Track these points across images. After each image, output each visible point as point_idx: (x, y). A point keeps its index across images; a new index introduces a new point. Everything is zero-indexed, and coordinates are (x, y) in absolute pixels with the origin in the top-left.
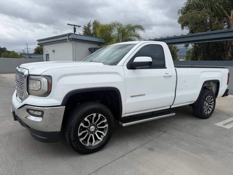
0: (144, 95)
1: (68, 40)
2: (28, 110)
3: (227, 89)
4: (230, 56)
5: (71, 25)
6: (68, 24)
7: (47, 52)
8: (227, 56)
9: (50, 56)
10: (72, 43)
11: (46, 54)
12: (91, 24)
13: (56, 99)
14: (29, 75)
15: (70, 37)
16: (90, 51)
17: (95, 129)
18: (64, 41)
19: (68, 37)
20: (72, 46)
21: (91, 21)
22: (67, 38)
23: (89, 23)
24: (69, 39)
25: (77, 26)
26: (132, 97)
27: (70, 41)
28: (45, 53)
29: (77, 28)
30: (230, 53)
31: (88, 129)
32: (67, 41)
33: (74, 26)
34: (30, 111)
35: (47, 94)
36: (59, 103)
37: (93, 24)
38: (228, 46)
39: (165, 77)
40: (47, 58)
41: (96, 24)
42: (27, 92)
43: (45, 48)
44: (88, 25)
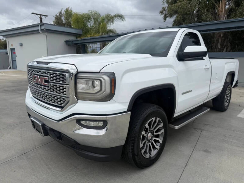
0: (191, 91)
1: (40, 31)
2: (78, 121)
3: (237, 80)
4: (219, 48)
5: (36, 14)
6: (33, 13)
7: (12, 46)
8: (217, 48)
9: (16, 51)
10: (45, 35)
11: (11, 49)
12: (62, 13)
13: (121, 103)
14: (78, 73)
15: (43, 27)
16: (66, 44)
17: (152, 137)
18: (36, 32)
19: (41, 28)
20: (46, 38)
21: (62, 10)
22: (39, 28)
23: (61, 12)
24: (42, 30)
25: (44, 15)
26: (183, 94)
27: (42, 32)
28: (9, 47)
29: (43, 17)
30: (220, 45)
31: (146, 137)
32: (39, 33)
33: (40, 15)
34: (83, 122)
35: (109, 97)
36: (125, 107)
37: (64, 13)
38: (218, 38)
39: (205, 69)
40: (13, 53)
41: (68, 13)
42: (75, 96)
43: (8, 42)
44: (60, 14)
